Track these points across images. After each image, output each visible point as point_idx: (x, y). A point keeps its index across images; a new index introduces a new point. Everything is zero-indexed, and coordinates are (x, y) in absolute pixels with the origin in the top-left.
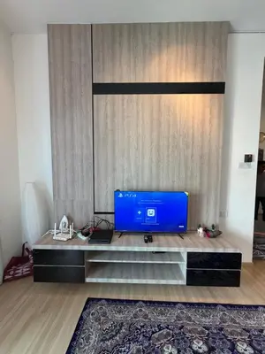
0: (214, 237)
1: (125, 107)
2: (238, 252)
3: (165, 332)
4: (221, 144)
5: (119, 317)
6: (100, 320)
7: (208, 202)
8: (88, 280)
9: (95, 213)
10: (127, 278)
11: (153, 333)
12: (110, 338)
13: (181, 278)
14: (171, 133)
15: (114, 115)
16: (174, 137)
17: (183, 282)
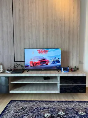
0: (75, 71)
1: (29, 5)
2: (84, 76)
3: (46, 110)
4: (79, 25)
5: (25, 106)
6: (16, 107)
7: (73, 55)
8: (11, 92)
9: (15, 62)
10: (30, 90)
11: (41, 110)
12: (20, 112)
13: (57, 90)
14: (53, 19)
15: (23, 10)
16: (55, 21)
17: (58, 92)
